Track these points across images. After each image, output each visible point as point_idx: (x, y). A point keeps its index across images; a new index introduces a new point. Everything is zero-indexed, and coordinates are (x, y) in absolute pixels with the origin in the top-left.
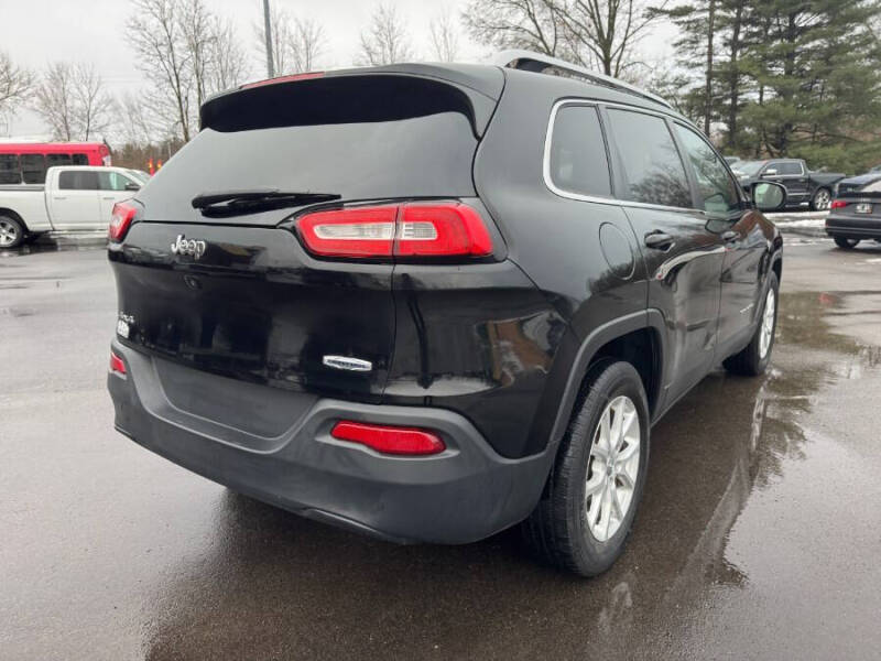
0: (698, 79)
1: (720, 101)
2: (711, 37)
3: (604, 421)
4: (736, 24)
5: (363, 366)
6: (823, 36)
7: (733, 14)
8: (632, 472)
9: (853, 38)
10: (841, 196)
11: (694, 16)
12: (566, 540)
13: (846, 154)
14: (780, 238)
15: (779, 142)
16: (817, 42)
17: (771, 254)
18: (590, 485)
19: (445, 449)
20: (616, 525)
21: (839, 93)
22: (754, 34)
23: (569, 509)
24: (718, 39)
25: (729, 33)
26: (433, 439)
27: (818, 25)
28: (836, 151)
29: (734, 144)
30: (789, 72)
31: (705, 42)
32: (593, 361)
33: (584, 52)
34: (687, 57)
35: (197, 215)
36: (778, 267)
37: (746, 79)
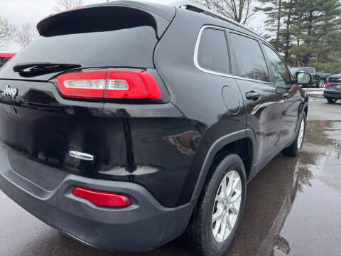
0: (274, 36)
1: (282, 44)
2: (279, 19)
3: (223, 184)
4: (289, 15)
5: (89, 158)
6: (323, 20)
7: (288, 11)
8: (237, 206)
9: (334, 21)
10: (330, 81)
11: (273, 11)
12: (201, 245)
13: (332, 66)
14: (307, 97)
15: (305, 61)
16: (321, 22)
17: (304, 104)
18: (214, 216)
19: (132, 204)
20: (229, 232)
21: (329, 42)
22: (296, 19)
23: (202, 230)
24: (282, 20)
25: (286, 18)
26: (124, 198)
27: (321, 16)
28: (327, 65)
29: (287, 61)
30: (309, 34)
31: (277, 22)
32: (217, 154)
34: (270, 27)
35: (17, 75)
36: (306, 110)
37: (292, 36)
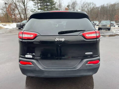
4: (41, 3)
11: (35, 1)
27: (49, 5)
31: (37, 5)
33: (21, 4)
34: (35, 7)
